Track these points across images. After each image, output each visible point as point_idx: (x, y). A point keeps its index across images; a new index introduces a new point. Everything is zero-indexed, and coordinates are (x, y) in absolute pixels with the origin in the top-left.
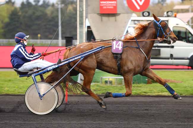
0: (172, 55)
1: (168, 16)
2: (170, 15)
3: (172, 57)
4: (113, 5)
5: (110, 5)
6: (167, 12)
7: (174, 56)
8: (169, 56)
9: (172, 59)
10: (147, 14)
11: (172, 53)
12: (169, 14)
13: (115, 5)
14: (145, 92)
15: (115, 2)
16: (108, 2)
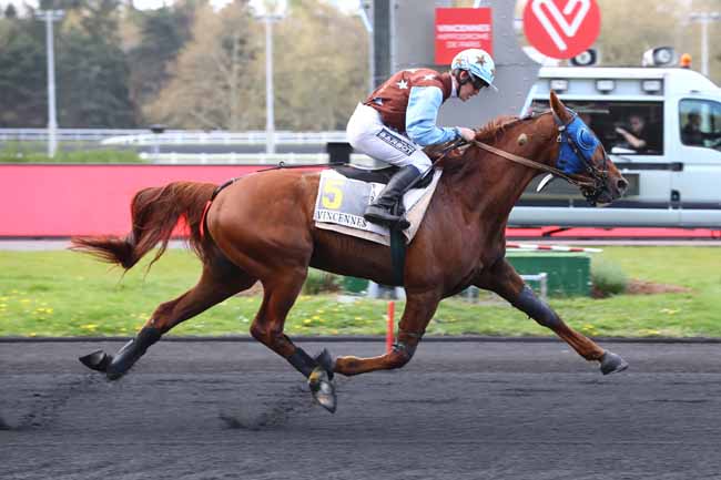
0: (675, 194)
1: (658, 64)
2: (665, 60)
3: (675, 200)
4: (480, 36)
5: (469, 36)
6: (656, 52)
7: (684, 197)
8: (667, 197)
9: (675, 207)
10: (588, 57)
11: (676, 188)
12: (662, 55)
13: (485, 37)
14: (603, 327)
15: (486, 28)
16: (463, 28)
